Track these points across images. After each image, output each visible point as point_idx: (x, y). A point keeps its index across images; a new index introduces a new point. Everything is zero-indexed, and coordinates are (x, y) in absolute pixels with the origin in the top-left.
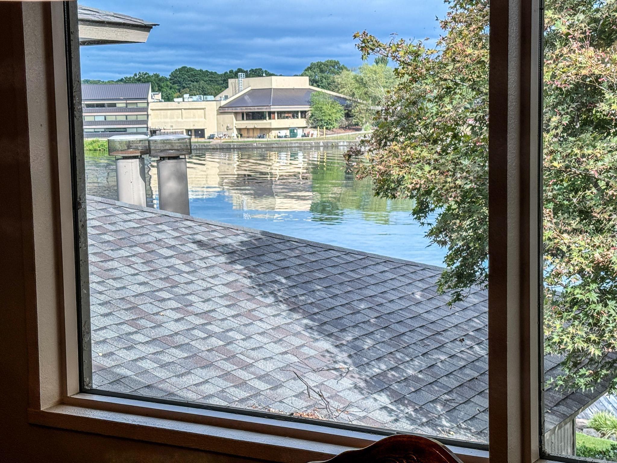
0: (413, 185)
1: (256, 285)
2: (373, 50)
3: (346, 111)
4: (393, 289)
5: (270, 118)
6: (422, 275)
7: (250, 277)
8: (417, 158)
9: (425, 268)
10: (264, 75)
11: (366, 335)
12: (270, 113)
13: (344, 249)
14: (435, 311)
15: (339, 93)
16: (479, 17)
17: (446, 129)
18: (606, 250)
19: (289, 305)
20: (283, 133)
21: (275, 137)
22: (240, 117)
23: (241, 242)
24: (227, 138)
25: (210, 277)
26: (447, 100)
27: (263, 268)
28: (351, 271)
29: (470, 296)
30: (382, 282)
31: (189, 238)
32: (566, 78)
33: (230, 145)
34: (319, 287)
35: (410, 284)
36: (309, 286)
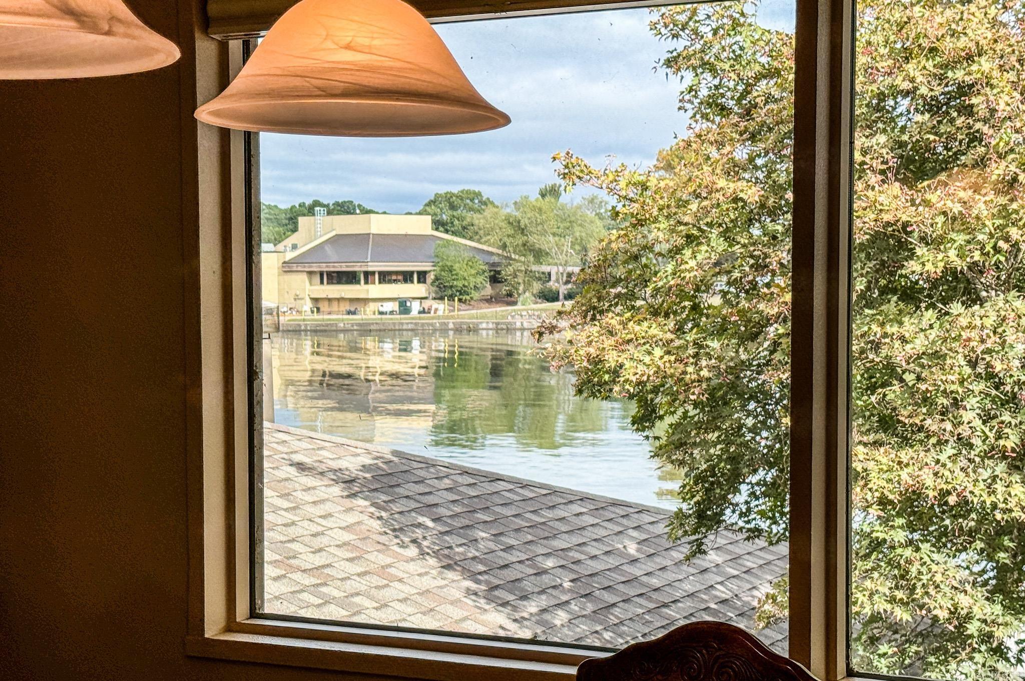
0: (638, 376)
1: (391, 530)
2: (580, 178)
3: (492, 273)
4: (595, 540)
5: (366, 282)
6: (636, 519)
7: (380, 518)
8: (643, 338)
9: (642, 510)
10: (358, 211)
11: (558, 605)
12: (367, 274)
13: (519, 479)
14: (660, 573)
15: (481, 243)
16: (734, 135)
17: (682, 295)
18: (917, 469)
19: (441, 560)
20: (389, 306)
21: (374, 314)
22: (317, 279)
23: (363, 466)
24: (294, 313)
25: (320, 517)
26: (687, 253)
27: (398, 505)
28: (531, 512)
29: (711, 552)
30: (579, 529)
31: (284, 459)
32: (861, 225)
33: (300, 325)
34: (484, 535)
35: (620, 532)
36: (469, 532)
